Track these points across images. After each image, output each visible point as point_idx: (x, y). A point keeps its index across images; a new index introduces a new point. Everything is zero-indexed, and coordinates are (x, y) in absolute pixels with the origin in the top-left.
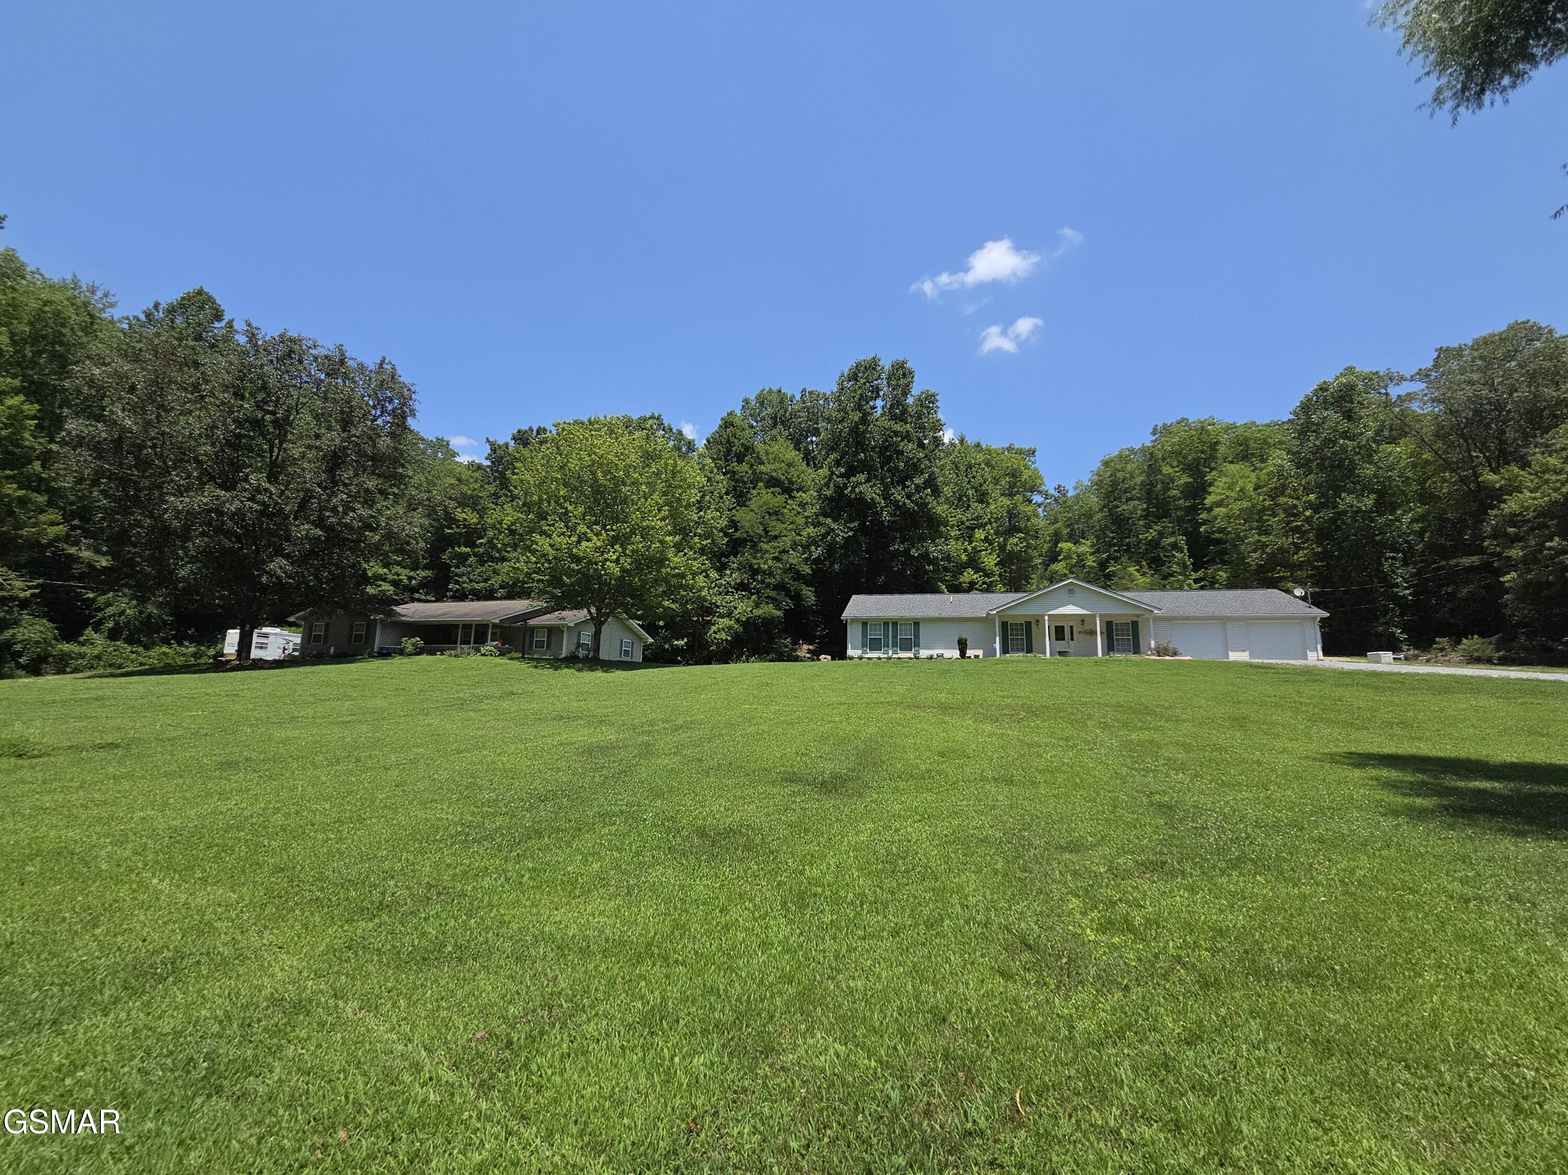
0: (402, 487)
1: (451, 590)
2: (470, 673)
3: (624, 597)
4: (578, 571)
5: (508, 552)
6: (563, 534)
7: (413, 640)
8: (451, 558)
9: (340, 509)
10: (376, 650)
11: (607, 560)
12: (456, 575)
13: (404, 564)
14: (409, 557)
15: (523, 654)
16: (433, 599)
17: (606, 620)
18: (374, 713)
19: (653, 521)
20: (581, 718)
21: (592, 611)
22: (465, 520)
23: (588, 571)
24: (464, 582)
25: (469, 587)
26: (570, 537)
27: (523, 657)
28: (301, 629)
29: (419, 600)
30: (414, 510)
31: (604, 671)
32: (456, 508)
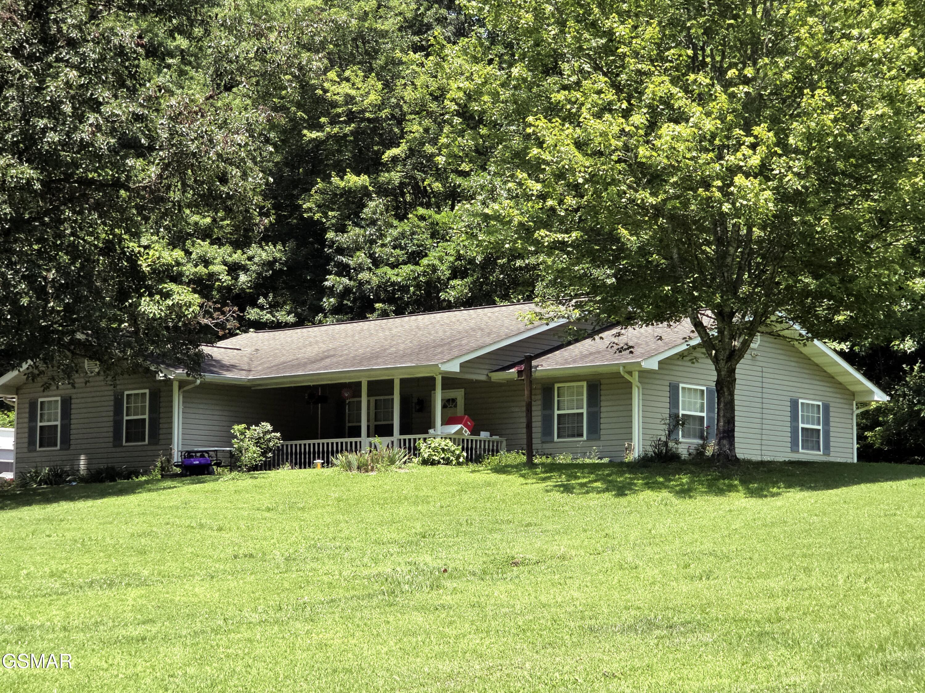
0: (198, 31)
1: (331, 291)
2: (403, 510)
3: (793, 274)
4: (658, 210)
5: (465, 174)
6: (608, 108)
7: (257, 430)
8: (323, 207)
9: (67, 108)
10: (176, 458)
11: (733, 171)
12: (341, 251)
13: (217, 233)
14: (229, 211)
15: (530, 455)
16: (291, 319)
17: (746, 345)
18: (191, 616)
19: (861, 39)
20: (703, 626)
21: (706, 321)
22: (350, 100)
23: (686, 204)
24: (360, 268)
25: (375, 281)
26: (626, 114)
27: (530, 464)
28: (13, 415)
29: (259, 326)
30: (228, 88)
31: (752, 493)
32: (326, 71)
